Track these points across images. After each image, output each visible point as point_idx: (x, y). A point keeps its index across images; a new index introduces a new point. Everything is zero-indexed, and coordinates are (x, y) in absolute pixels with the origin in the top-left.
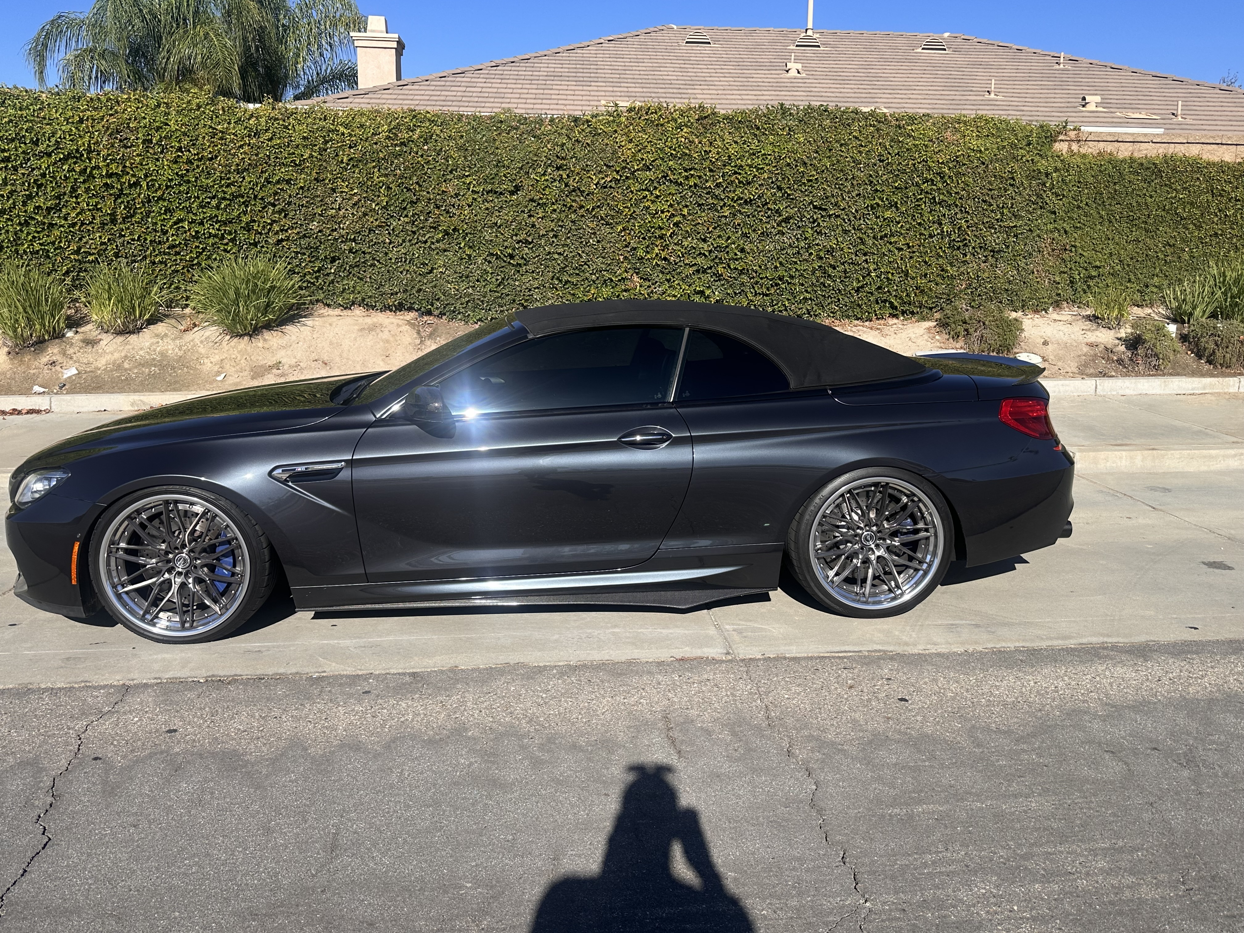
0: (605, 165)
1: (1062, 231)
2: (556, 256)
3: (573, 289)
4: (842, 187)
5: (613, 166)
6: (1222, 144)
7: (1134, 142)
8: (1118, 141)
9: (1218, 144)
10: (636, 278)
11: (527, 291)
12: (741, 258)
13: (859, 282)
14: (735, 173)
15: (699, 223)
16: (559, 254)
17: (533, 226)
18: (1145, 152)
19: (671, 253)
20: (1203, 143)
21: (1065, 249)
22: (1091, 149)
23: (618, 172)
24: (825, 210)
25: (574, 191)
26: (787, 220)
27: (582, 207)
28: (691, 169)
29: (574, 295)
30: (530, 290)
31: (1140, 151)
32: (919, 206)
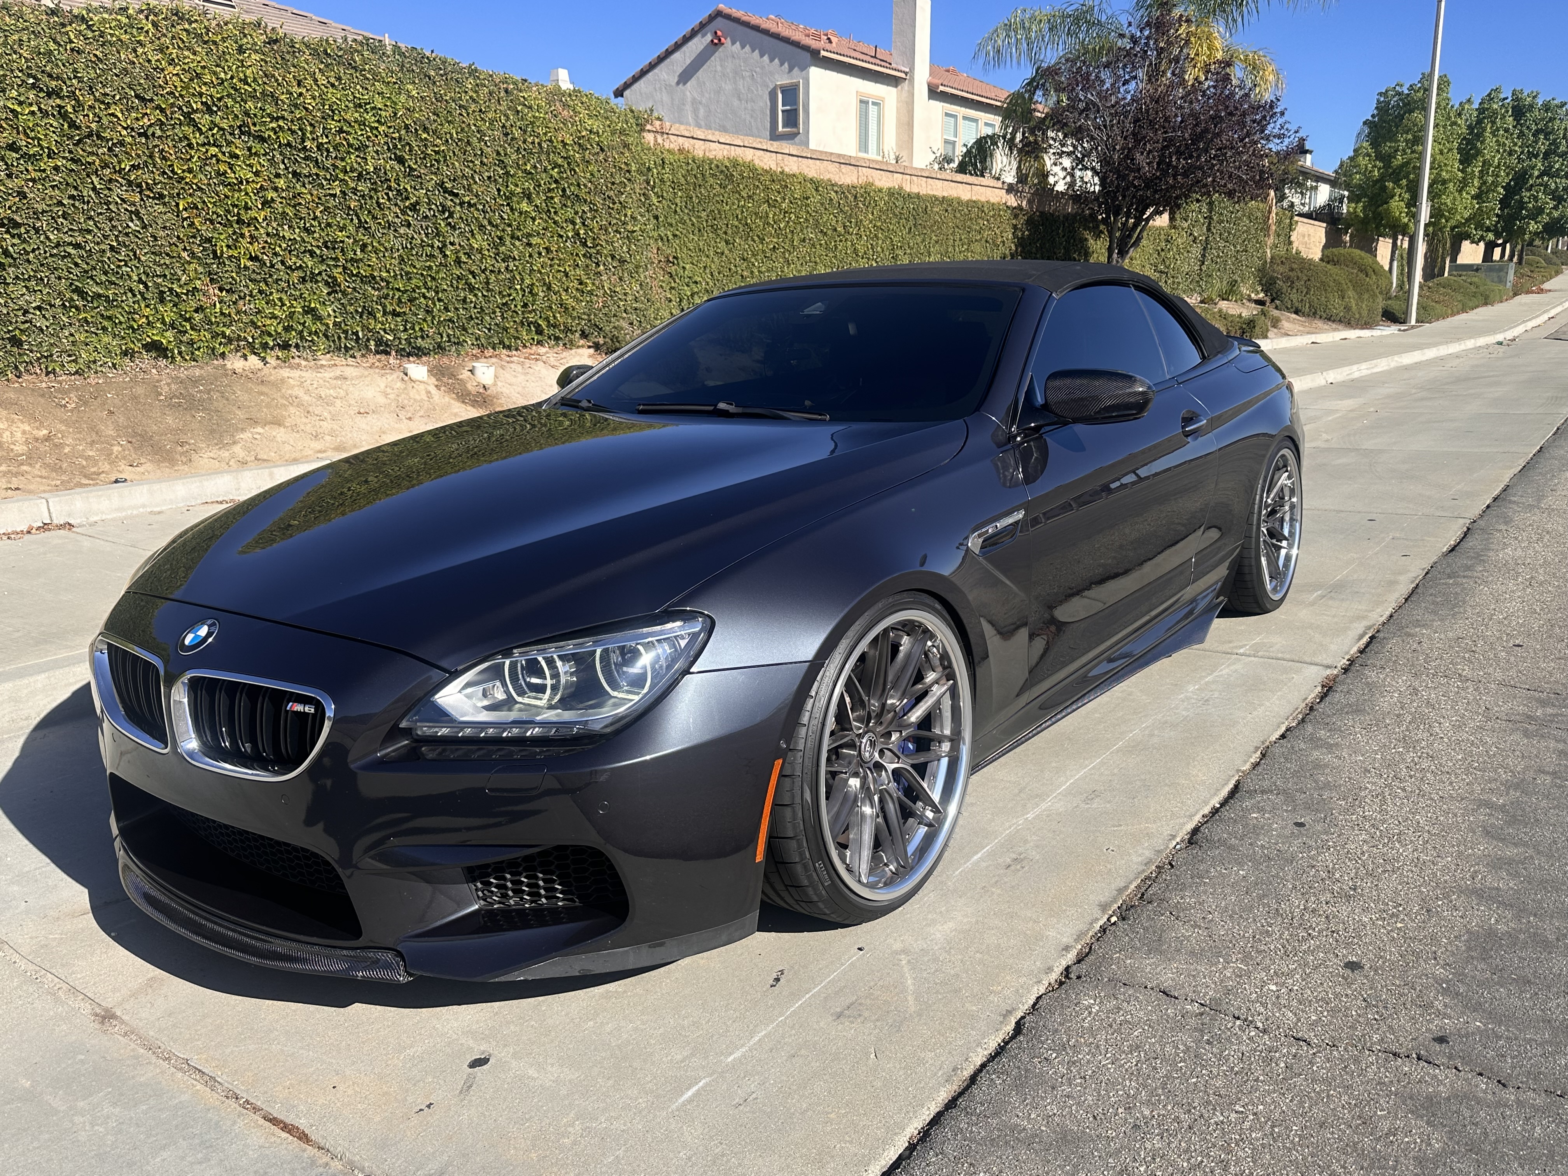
0: (137, 96)
1: (665, 238)
2: (70, 249)
3: (106, 309)
4: (471, 164)
5: (152, 100)
6: (767, 150)
7: (704, 140)
8: (693, 138)
9: (763, 150)
10: (213, 290)
11: (20, 313)
12: (361, 260)
13: (504, 296)
14: (341, 131)
15: (300, 204)
16: (77, 246)
17: (22, 195)
18: (714, 153)
19: (264, 248)
20: (754, 148)
21: (668, 261)
22: (673, 144)
23: (162, 111)
24: (456, 195)
25: (90, 135)
26: (414, 207)
27: (106, 166)
28: (277, 119)
29: (109, 318)
30: (26, 312)
31: (710, 151)
32: (552, 198)
